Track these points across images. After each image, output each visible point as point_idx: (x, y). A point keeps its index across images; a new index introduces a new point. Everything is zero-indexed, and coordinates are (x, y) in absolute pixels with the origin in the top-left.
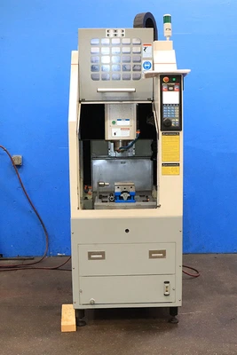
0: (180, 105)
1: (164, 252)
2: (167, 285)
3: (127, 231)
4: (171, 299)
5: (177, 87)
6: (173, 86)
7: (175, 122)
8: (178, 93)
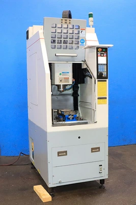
0: (107, 64)
1: (99, 148)
2: (101, 167)
3: (79, 137)
4: (103, 174)
5: (105, 54)
6: (103, 54)
7: (104, 74)
8: (105, 58)
